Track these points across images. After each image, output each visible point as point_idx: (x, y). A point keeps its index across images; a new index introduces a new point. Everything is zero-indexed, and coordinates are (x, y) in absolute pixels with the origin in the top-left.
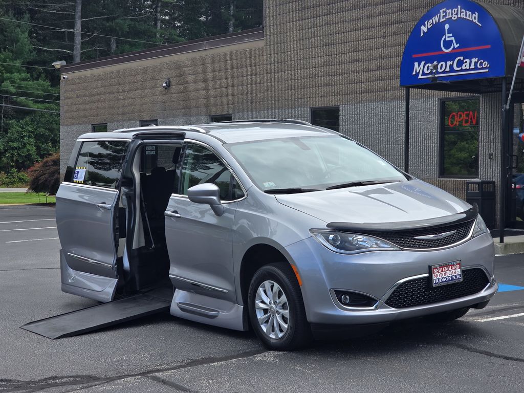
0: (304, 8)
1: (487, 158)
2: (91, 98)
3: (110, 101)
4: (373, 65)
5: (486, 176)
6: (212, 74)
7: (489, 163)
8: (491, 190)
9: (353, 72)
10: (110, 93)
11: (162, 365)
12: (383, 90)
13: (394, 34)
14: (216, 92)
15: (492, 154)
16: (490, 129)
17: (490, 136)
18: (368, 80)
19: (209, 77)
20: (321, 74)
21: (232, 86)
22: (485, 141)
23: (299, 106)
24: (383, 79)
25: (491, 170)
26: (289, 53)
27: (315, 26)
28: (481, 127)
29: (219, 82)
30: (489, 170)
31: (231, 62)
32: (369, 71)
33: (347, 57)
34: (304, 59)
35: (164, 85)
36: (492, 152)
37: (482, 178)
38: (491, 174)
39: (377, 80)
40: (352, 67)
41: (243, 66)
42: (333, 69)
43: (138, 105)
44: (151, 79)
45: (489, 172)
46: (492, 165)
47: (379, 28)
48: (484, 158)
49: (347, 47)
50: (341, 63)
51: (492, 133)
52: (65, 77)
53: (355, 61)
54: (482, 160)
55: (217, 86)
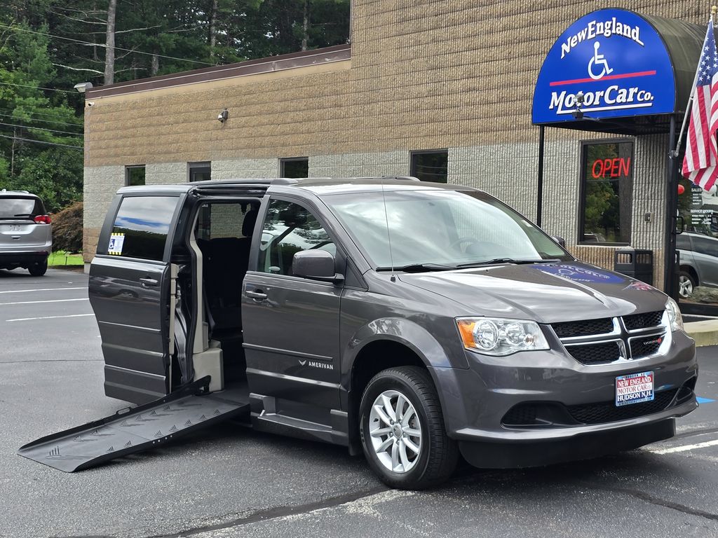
0: (404, 20)
1: (642, 219)
2: (125, 132)
3: (149, 136)
4: (494, 96)
5: (641, 243)
6: (282, 104)
7: (645, 227)
8: (647, 263)
9: (467, 104)
10: (149, 126)
11: (213, 519)
12: (506, 128)
13: (523, 55)
14: (287, 128)
15: (649, 215)
16: (647, 182)
17: (646, 191)
18: (487, 116)
19: (279, 108)
20: (424, 106)
21: (309, 120)
22: (640, 197)
23: (396, 148)
24: (506, 115)
25: (648, 235)
26: (383, 78)
27: (418, 43)
28: (635, 179)
29: (292, 114)
30: (645, 235)
31: (308, 88)
32: (488, 103)
33: (458, 85)
34: (403, 86)
35: (220, 116)
36: (649, 212)
37: (635, 245)
38: (648, 241)
39: (498, 115)
40: (467, 97)
41: (323, 95)
42: (440, 100)
43: (186, 141)
44: (204, 108)
45: (645, 238)
46: (648, 229)
47: (501, 48)
48: (639, 219)
49: (460, 72)
50: (451, 93)
51: (650, 186)
52: (91, 103)
53: (470, 90)
54: (636, 222)
55: (289, 120)
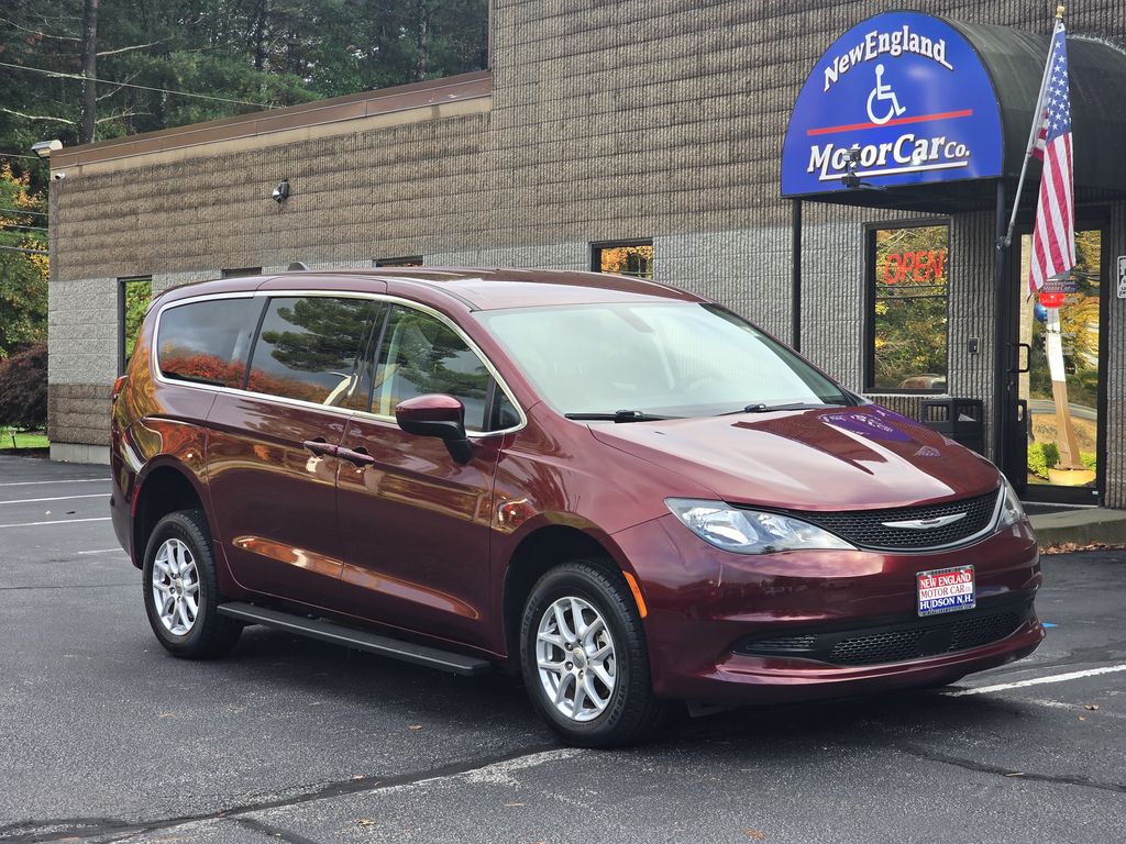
0: (577, 30)
1: (965, 350)
2: (118, 221)
4: (724, 152)
5: (964, 389)
6: (379, 170)
7: (970, 361)
8: (974, 420)
9: (682, 166)
10: (158, 210)
11: (266, 794)
12: (746, 204)
13: (769, 86)
14: (387, 210)
15: (975, 343)
16: (971, 289)
17: (971, 304)
18: (714, 185)
19: (373, 177)
20: (612, 170)
21: (423, 196)
22: (961, 314)
23: (567, 239)
24: (745, 182)
25: (975, 375)
26: (544, 126)
27: (600, 68)
28: (951, 284)
29: (395, 186)
30: (969, 376)
31: (421, 143)
32: (716, 163)
35: (276, 193)
36: (976, 337)
37: (954, 392)
38: (974, 384)
39: (731, 184)
40: (680, 155)
41: (446, 153)
42: (637, 160)
43: (219, 235)
44: (249, 181)
45: (969, 380)
46: (975, 365)
47: (735, 74)
48: (960, 349)
49: (669, 113)
50: (655, 148)
51: (976, 296)
52: (59, 175)
53: (685, 143)
54: (955, 354)
55: (390, 197)
